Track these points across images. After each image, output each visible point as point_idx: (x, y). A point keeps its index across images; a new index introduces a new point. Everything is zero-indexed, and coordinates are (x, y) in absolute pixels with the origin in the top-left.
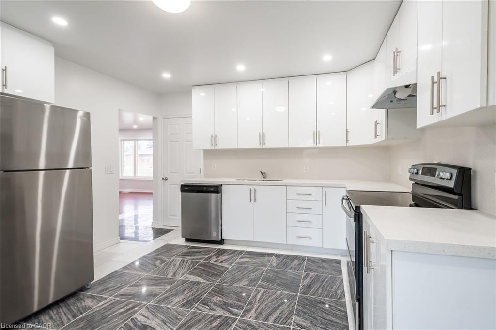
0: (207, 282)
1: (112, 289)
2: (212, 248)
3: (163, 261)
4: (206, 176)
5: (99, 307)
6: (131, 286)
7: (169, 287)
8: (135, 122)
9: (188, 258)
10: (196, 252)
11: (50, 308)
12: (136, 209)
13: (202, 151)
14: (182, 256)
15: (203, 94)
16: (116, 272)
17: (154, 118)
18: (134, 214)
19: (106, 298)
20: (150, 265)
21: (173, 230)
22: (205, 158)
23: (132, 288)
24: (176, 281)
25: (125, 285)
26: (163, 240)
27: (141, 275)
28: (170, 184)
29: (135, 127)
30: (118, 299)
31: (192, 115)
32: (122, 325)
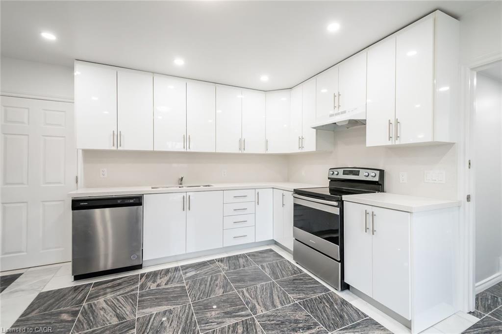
0: (179, 306)
2: (134, 276)
4: (88, 186)
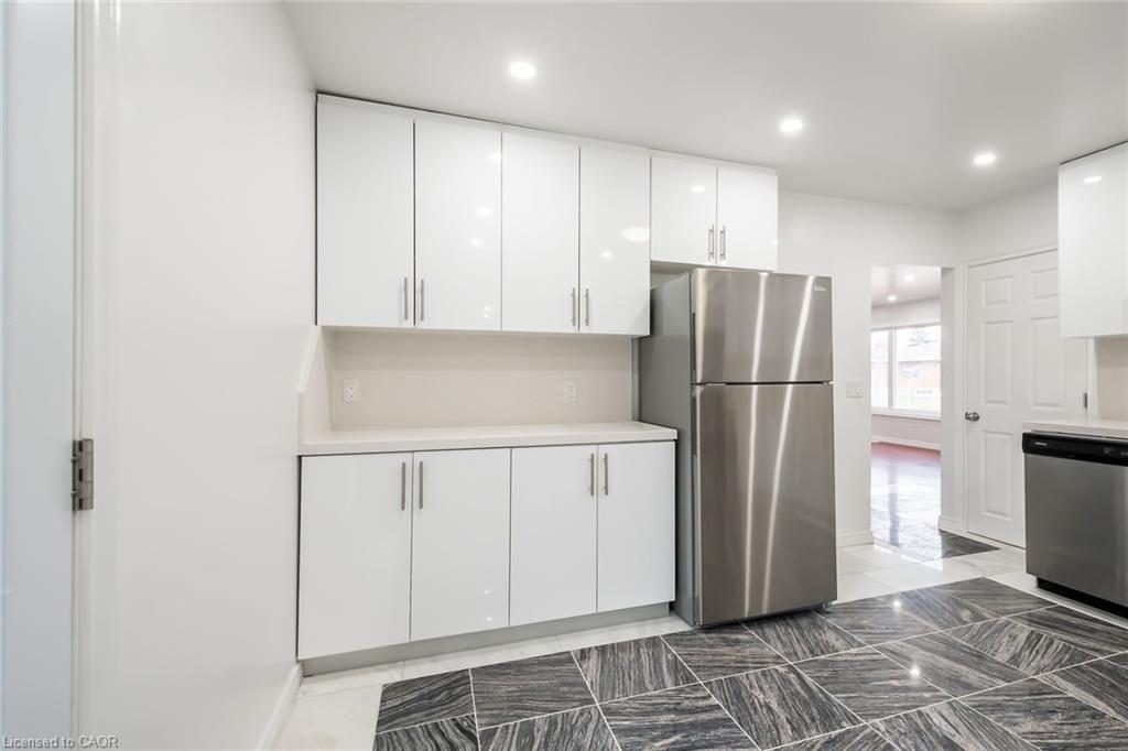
1: (870, 631)
3: (977, 617)
5: (850, 654)
6: (908, 642)
7: (1003, 684)
8: (892, 289)
9: (1053, 634)
10: (1076, 626)
11: (775, 621)
12: (892, 481)
13: (1092, 343)
14: (1029, 621)
15: (1093, 179)
16: (872, 599)
17: (945, 271)
18: (887, 492)
19: (860, 645)
20: (947, 614)
21: (997, 549)
22: (1100, 362)
23: (910, 646)
24: (1021, 677)
25: (895, 634)
26: (972, 565)
27: (928, 627)
28: (986, 431)
29: (892, 299)
30: (883, 656)
31: (1056, 243)
32: (901, 714)
